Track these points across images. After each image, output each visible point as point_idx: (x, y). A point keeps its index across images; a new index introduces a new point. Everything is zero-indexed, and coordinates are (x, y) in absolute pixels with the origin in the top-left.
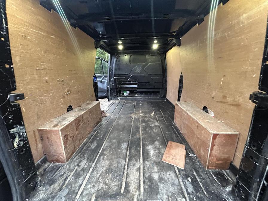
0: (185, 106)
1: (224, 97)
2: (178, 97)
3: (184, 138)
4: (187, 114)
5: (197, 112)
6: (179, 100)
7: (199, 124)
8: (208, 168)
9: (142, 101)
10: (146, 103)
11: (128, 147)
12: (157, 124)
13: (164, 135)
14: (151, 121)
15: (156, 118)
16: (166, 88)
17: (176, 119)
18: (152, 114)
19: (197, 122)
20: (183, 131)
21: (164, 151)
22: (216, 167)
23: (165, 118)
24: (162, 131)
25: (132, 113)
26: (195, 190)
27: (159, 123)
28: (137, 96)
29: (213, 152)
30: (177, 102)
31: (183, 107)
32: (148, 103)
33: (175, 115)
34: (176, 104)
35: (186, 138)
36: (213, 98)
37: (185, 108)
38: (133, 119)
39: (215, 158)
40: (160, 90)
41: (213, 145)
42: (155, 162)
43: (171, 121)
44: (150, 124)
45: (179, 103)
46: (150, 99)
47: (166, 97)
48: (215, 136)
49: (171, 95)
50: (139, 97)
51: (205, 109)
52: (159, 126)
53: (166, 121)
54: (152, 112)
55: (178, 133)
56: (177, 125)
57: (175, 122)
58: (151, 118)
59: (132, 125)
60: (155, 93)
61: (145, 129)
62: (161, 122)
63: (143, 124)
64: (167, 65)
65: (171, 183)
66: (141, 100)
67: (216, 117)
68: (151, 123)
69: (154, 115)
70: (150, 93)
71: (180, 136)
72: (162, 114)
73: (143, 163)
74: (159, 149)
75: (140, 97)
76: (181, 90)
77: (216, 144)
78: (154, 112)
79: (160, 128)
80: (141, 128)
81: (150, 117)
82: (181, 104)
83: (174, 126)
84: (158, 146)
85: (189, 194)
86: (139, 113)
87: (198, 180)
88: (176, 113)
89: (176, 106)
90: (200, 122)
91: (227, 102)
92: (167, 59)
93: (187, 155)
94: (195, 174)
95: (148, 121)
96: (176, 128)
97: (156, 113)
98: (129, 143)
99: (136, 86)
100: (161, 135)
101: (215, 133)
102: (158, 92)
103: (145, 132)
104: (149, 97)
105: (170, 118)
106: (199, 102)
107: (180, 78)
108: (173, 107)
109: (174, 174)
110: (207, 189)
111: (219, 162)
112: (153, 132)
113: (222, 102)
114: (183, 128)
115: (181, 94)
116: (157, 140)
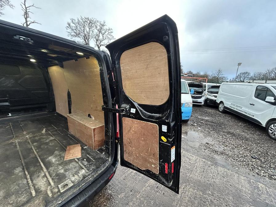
0: (76, 117)
1: (97, 107)
2: (69, 110)
3: (79, 140)
4: (78, 122)
5: (85, 119)
6: (70, 112)
7: (86, 126)
8: (95, 149)
9: (22, 121)
10: (30, 122)
11: (23, 169)
12: (52, 138)
13: (62, 144)
14: (44, 138)
15: (50, 134)
16: (55, 102)
17: (71, 128)
18: (44, 131)
19: (85, 125)
20: (77, 135)
21: (65, 154)
22: (99, 146)
23: (59, 131)
24: (59, 142)
25: (11, 138)
26: (88, 162)
27: (54, 136)
28: (10, 116)
29: (95, 139)
30: (68, 115)
31: (74, 117)
32: (33, 121)
33: (69, 126)
34: (68, 116)
35: (80, 139)
36: (92, 108)
37: (76, 118)
38: (17, 144)
39: (97, 142)
40: (47, 105)
41: (94, 135)
42: (58, 164)
43: (66, 132)
44: (44, 141)
45: (70, 115)
46: (35, 116)
47: (56, 111)
48: (94, 129)
49: (61, 108)
50: (14, 117)
51: (89, 115)
52: (55, 139)
53: (61, 133)
54: (43, 130)
55: (74, 138)
56: (72, 133)
57: (69, 131)
58: (44, 135)
59: (19, 150)
60: (40, 109)
61: (38, 147)
62: (56, 136)
63: (35, 144)
64: (51, 78)
65: (74, 168)
66: (20, 119)
67: (95, 119)
68: (45, 139)
69: (45, 132)
70: (33, 110)
71: (76, 140)
72: (55, 128)
73: (47, 170)
74: (60, 155)
75: (17, 117)
76: (70, 103)
77: (96, 134)
78: (45, 129)
79: (56, 141)
80: (33, 148)
81: (42, 135)
82: (72, 116)
83: (70, 135)
84: (58, 154)
85: (85, 166)
86: (24, 135)
87: (90, 157)
88: (69, 124)
89: (68, 118)
90: (86, 125)
91: (98, 110)
92: (50, 73)
93: (82, 149)
94: (88, 156)
95: (40, 139)
96: (72, 136)
97: (48, 130)
98: (23, 166)
99: (7, 104)
100: (59, 145)
101: (94, 128)
102: (45, 107)
103: (40, 149)
104: (33, 114)
105: (64, 130)
106: (85, 112)
107: (68, 93)
108: (66, 119)
109: (75, 162)
110: (94, 159)
111: (99, 143)
112: (50, 146)
113: (96, 110)
114: (76, 133)
115: (71, 107)
116: (56, 150)
